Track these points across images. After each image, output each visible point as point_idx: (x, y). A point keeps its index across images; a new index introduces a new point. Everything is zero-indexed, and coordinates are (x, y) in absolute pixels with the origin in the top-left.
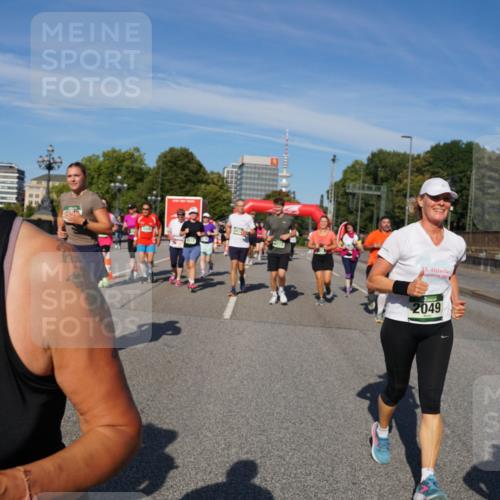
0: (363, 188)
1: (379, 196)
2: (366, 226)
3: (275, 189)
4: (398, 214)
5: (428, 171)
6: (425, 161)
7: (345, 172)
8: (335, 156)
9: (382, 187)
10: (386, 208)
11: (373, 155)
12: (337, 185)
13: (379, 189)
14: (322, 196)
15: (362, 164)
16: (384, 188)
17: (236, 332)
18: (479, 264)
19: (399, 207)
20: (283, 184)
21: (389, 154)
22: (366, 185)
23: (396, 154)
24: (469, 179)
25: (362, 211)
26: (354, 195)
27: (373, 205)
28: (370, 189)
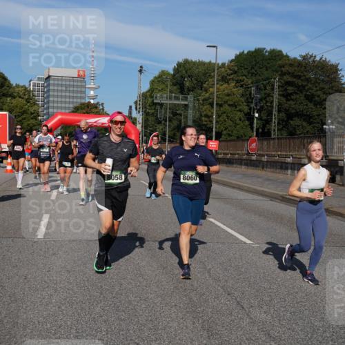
0: (171, 99)
1: (186, 105)
2: (174, 134)
3: (83, 101)
4: (205, 123)
5: (233, 79)
6: (231, 70)
7: (152, 83)
8: (141, 67)
9: (189, 96)
10: (194, 117)
11: (179, 65)
12: (144, 95)
13: (186, 99)
14: (131, 107)
15: (169, 74)
16: (191, 97)
17: (51, 253)
18: (287, 169)
19: (206, 116)
20: (91, 96)
21: (195, 63)
22: (173, 95)
23: (202, 64)
24: (273, 85)
25: (170, 121)
26: (161, 105)
27: (181, 115)
28: (177, 98)
